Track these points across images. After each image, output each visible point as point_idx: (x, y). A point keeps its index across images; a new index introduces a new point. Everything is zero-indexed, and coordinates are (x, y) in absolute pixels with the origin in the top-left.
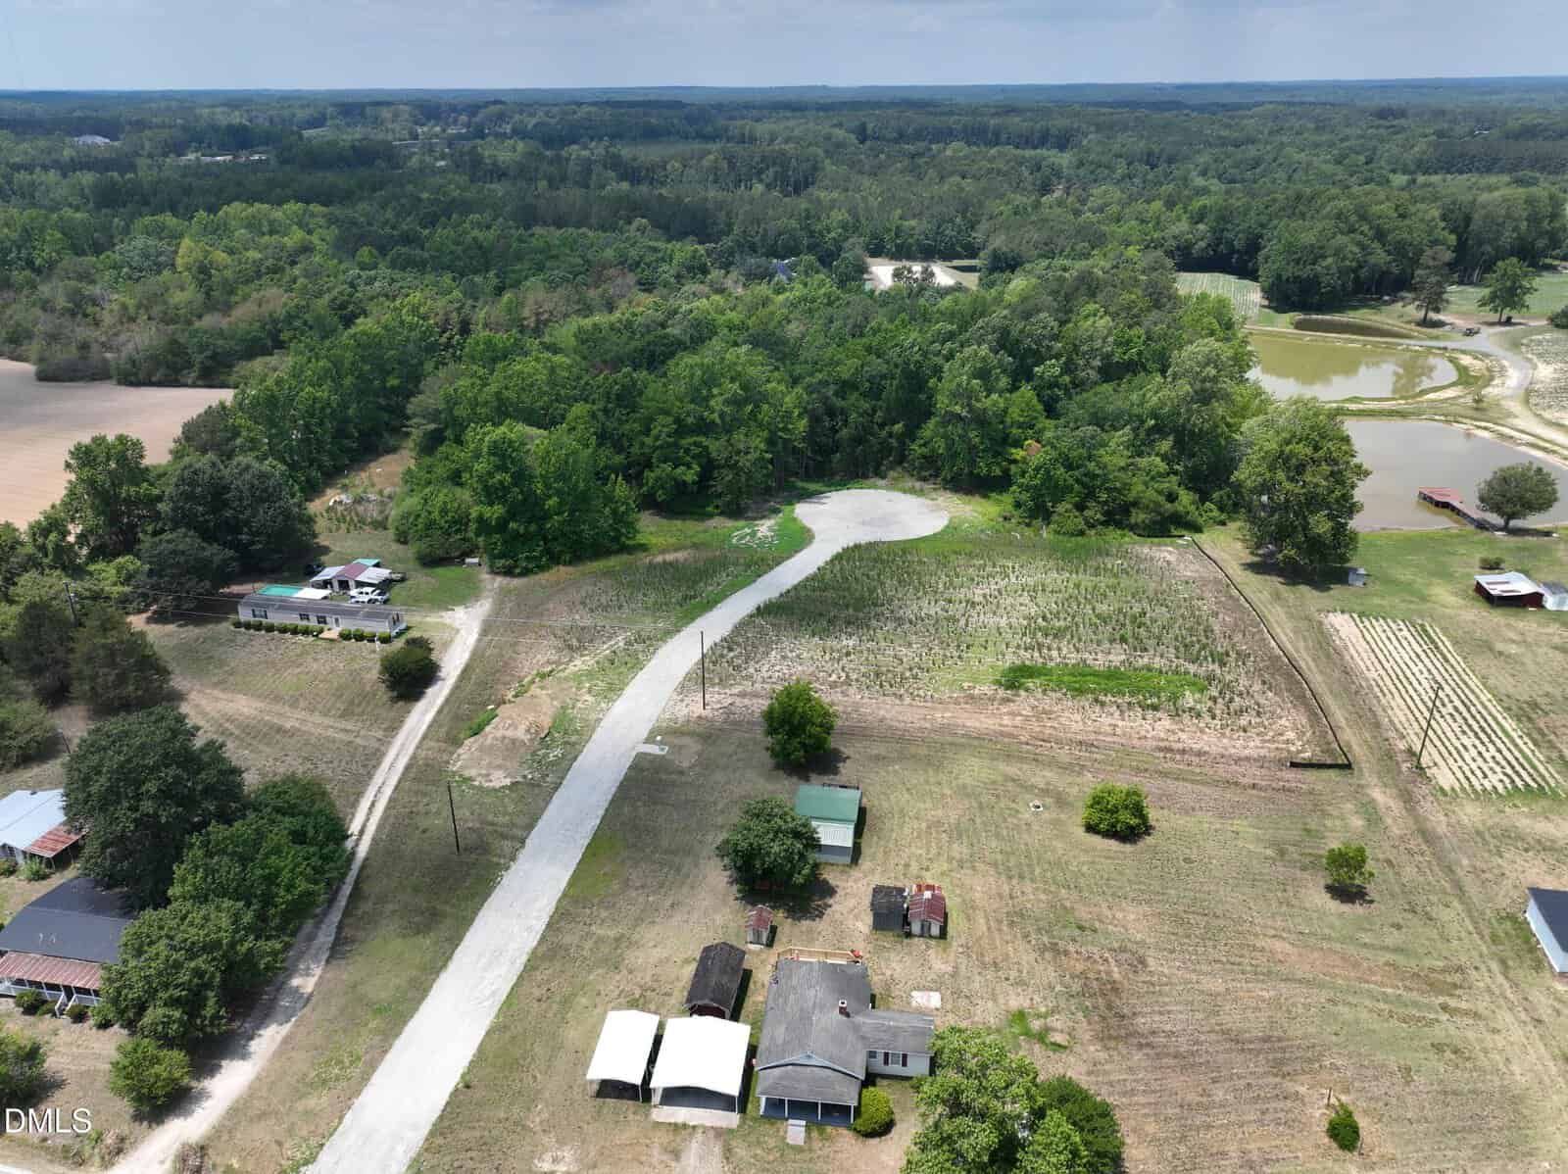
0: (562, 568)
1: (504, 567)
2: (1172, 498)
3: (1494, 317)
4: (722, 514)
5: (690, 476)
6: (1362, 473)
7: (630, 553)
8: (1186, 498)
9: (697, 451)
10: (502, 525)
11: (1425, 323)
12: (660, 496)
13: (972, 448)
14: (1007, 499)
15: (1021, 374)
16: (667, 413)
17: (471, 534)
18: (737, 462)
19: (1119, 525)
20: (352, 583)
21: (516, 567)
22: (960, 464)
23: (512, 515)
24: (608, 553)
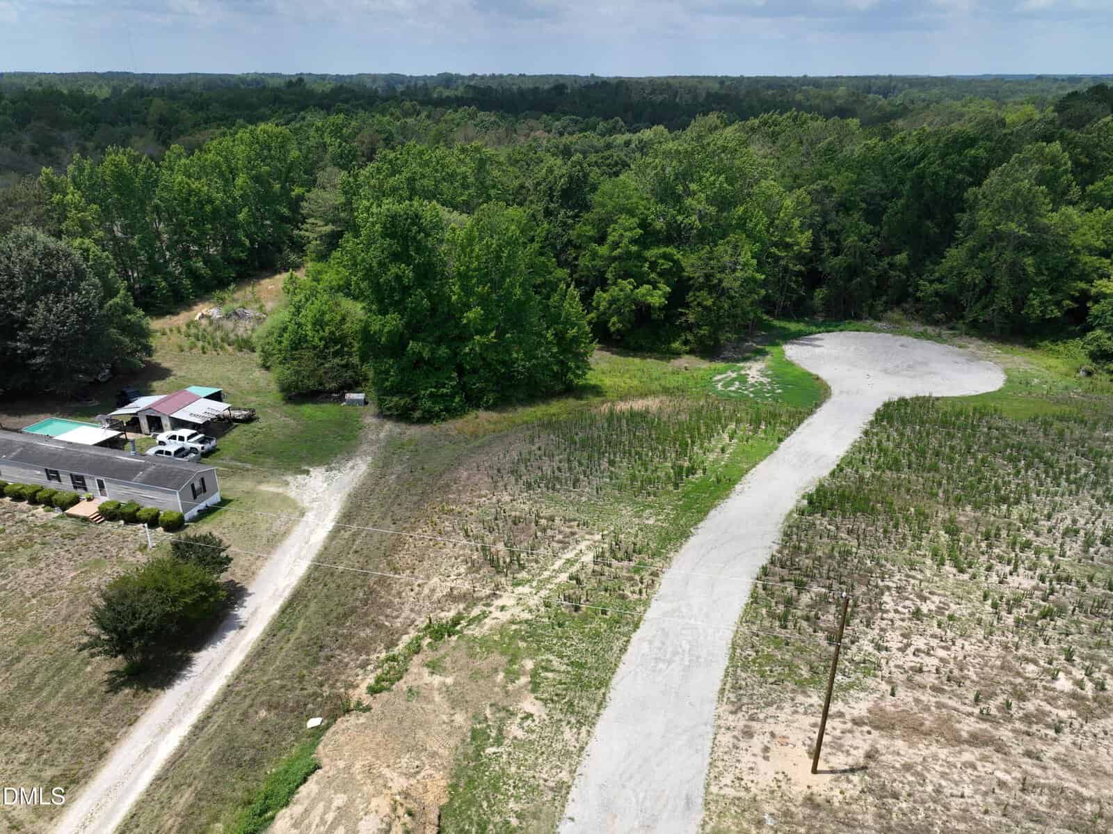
0: (483, 414)
1: (397, 407)
4: (691, 352)
5: (657, 298)
7: (579, 398)
9: (667, 265)
10: (396, 347)
12: (614, 323)
16: (631, 213)
17: (355, 360)
18: (720, 281)
20: (166, 422)
21: (414, 409)
23: (414, 329)
24: (548, 395)
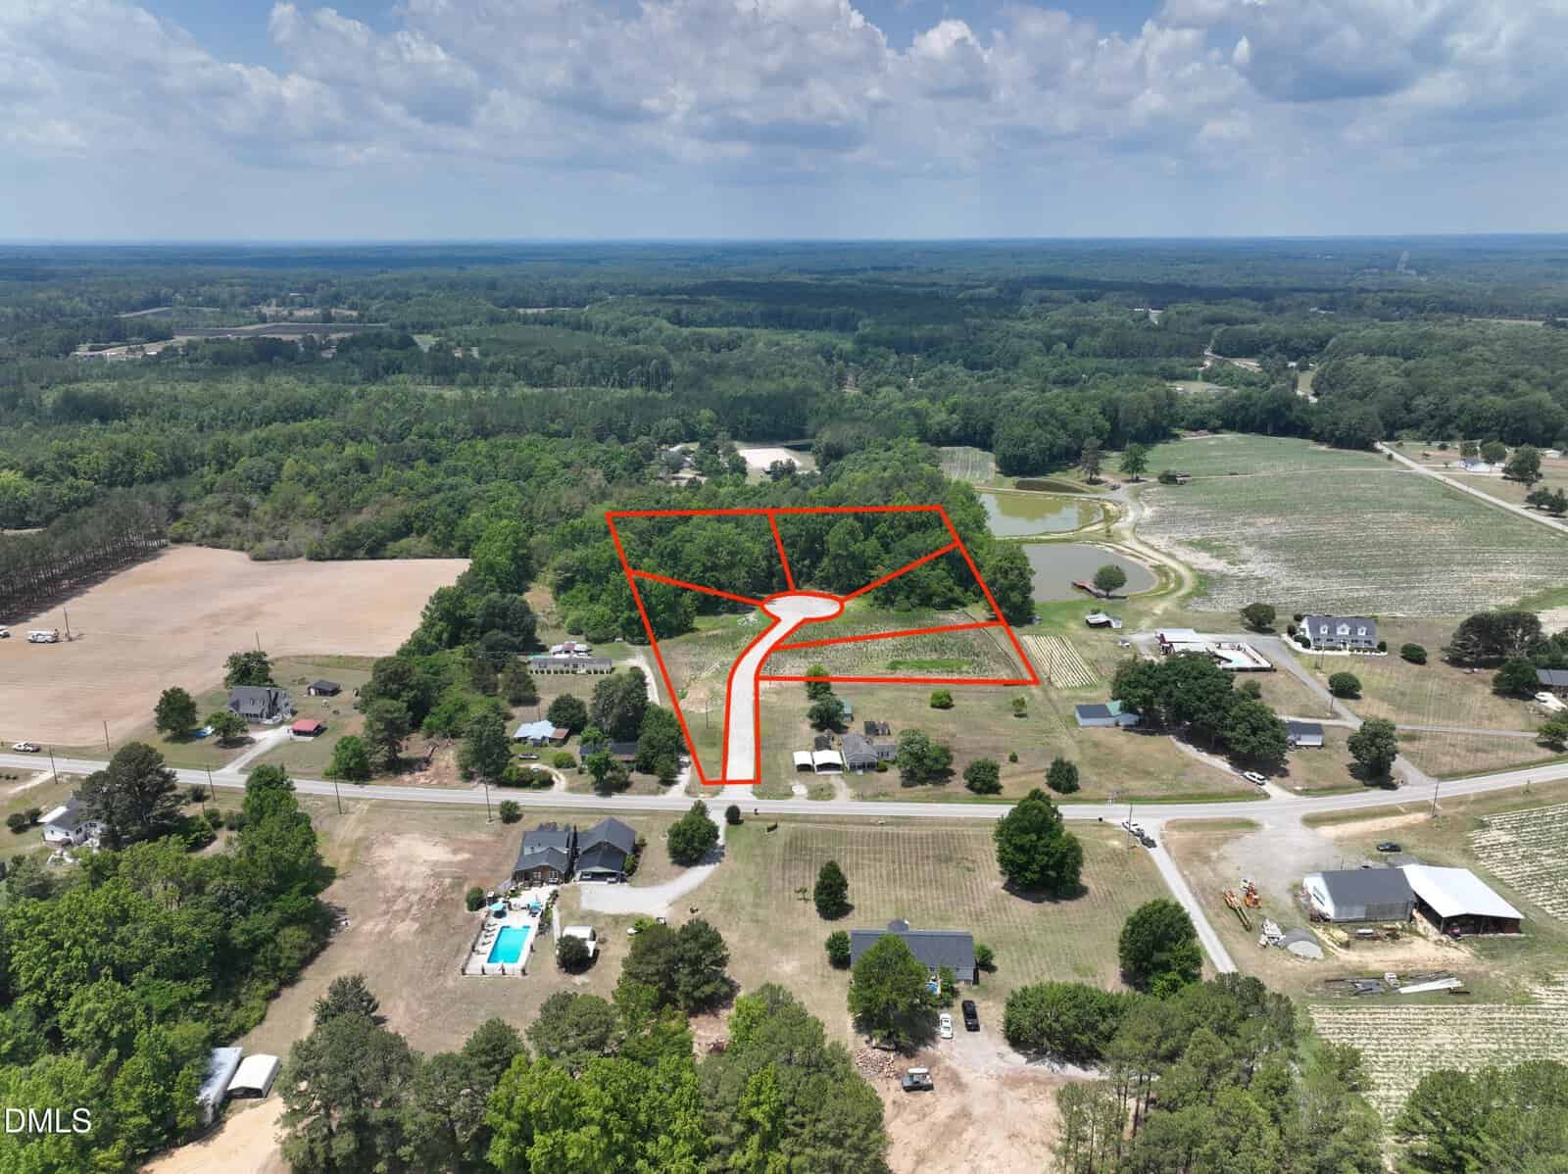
0: (665, 641)
2: (951, 590)
3: (1129, 477)
6: (1032, 572)
7: (693, 632)
8: (958, 591)
11: (1092, 482)
12: (700, 604)
13: (848, 570)
14: (871, 596)
15: (868, 532)
19: (927, 605)
21: (645, 640)
22: (844, 580)
24: (684, 632)
